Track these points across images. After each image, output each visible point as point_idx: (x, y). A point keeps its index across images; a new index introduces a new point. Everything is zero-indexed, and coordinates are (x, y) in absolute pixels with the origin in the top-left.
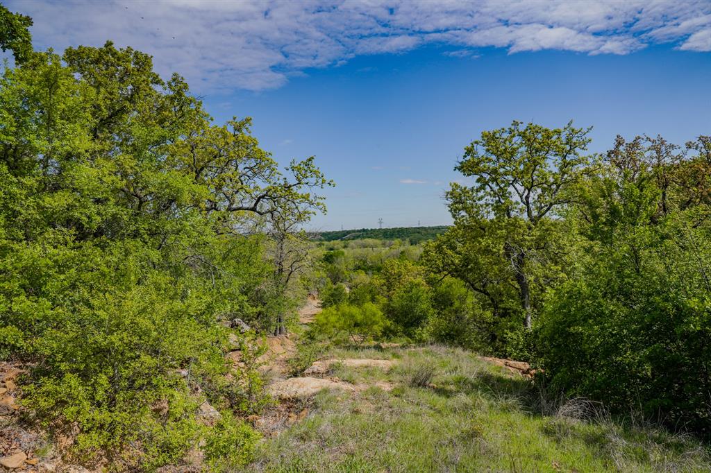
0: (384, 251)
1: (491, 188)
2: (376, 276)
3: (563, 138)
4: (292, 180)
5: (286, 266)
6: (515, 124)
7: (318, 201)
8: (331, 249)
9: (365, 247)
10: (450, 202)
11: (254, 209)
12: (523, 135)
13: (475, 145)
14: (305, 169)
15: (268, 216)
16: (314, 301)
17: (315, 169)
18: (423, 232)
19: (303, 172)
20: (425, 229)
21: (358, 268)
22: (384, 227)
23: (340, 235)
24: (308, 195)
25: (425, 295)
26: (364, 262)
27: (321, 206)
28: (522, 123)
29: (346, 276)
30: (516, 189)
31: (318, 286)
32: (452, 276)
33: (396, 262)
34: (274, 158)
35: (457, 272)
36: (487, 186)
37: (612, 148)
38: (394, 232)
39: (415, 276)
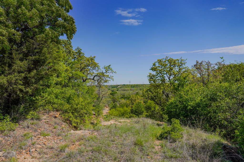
0: (131, 92)
1: (160, 75)
2: (128, 100)
3: (180, 61)
4: (104, 71)
5: (101, 96)
6: (167, 57)
7: (112, 77)
8: (113, 91)
9: (124, 90)
10: (149, 78)
11: (93, 79)
12: (168, 61)
13: (156, 63)
14: (108, 68)
15: (97, 81)
16: (107, 108)
17: (111, 68)
18: (145, 86)
19: (107, 69)
20: (145, 85)
21: (122, 98)
22: (131, 84)
23: (116, 86)
24: (108, 75)
25: (143, 106)
26: (124, 96)
27: (112, 79)
28: (169, 57)
29: (118, 100)
30: (167, 75)
31: (108, 103)
32: (151, 100)
33: (134, 96)
34: (99, 65)
35: (152, 99)
36: (159, 74)
37: (195, 64)
38: (134, 86)
39: (140, 100)
